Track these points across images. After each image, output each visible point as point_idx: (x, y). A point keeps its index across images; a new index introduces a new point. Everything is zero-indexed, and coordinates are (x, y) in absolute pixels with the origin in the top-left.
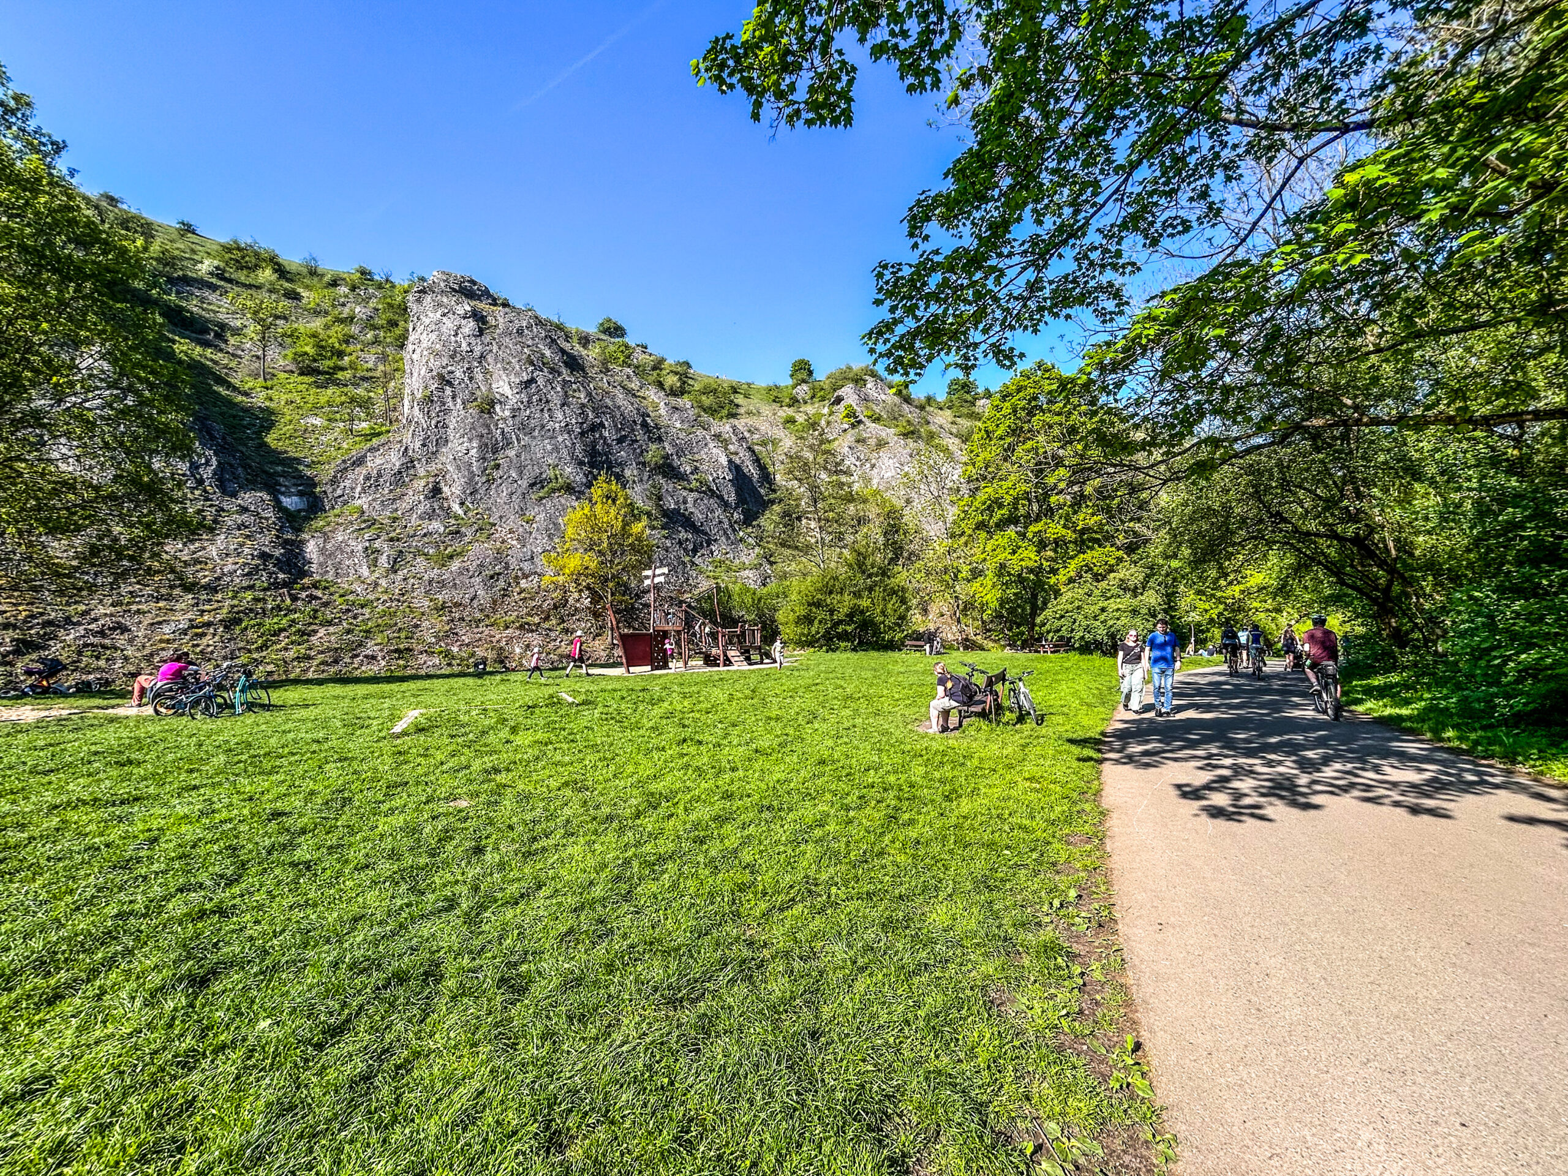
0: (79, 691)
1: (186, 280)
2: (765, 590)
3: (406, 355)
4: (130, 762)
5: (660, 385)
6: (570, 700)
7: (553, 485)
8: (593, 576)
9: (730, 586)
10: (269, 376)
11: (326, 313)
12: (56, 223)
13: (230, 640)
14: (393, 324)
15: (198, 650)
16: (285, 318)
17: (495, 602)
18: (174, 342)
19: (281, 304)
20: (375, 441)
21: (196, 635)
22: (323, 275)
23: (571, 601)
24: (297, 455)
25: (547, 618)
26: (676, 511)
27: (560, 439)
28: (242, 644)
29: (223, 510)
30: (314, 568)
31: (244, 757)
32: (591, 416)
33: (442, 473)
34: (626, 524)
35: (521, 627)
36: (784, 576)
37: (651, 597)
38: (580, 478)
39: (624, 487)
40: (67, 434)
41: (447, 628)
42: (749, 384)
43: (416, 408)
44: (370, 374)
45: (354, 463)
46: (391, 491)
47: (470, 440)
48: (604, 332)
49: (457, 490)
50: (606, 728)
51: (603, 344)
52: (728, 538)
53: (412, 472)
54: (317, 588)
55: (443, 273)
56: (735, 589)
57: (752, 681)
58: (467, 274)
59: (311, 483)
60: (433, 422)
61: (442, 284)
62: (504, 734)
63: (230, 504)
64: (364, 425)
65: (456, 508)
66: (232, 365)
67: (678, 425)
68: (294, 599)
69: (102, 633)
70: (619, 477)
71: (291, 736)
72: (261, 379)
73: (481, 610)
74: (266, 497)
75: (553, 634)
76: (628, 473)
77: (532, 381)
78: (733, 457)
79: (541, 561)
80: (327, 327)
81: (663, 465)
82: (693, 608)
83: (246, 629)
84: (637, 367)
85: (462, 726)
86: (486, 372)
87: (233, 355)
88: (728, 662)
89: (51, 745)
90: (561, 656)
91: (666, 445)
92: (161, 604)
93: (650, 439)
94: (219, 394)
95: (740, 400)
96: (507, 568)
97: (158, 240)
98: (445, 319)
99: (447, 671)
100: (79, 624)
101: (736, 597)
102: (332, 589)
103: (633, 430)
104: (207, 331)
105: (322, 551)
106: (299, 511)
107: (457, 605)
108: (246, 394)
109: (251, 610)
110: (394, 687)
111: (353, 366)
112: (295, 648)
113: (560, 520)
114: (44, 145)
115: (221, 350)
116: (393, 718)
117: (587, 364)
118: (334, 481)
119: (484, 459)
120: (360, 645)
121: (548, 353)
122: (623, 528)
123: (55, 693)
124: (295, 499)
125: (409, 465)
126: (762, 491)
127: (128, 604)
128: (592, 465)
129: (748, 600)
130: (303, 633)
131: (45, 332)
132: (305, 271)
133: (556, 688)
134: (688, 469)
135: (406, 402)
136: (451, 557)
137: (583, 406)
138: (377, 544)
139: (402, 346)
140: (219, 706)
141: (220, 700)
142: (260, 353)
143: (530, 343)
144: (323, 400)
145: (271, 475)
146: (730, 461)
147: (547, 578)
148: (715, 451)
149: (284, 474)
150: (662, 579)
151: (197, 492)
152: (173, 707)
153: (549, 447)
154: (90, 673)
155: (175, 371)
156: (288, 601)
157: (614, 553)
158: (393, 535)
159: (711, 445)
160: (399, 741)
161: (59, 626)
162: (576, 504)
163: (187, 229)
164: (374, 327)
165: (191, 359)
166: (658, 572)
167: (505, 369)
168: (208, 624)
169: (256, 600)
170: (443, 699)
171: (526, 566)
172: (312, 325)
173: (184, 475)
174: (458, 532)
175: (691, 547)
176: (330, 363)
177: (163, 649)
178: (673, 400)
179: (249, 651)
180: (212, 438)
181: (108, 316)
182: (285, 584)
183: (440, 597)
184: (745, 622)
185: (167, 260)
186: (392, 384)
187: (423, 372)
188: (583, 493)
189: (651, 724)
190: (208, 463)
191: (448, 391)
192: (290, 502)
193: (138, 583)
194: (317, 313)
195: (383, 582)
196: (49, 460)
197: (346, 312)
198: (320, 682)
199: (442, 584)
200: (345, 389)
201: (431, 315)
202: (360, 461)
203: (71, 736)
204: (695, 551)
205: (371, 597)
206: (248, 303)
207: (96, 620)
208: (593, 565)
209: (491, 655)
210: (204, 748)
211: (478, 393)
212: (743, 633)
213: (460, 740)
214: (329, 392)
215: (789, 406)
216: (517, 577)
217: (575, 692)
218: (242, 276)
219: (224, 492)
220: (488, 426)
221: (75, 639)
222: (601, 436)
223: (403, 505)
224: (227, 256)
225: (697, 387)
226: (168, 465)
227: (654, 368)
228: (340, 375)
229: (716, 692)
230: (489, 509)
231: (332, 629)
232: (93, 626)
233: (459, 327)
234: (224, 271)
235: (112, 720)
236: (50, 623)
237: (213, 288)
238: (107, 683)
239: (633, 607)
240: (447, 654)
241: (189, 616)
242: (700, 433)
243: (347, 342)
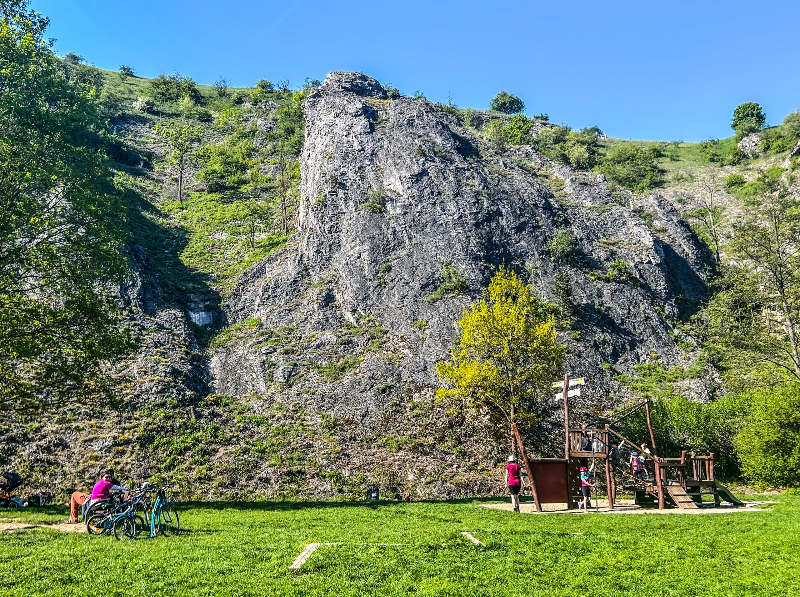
0: (30, 505)
1: (125, 119)
2: (714, 406)
3: (302, 161)
4: (71, 581)
5: (565, 159)
6: (476, 542)
7: (447, 284)
8: (492, 388)
9: (665, 400)
10: (183, 196)
11: (233, 130)
12: (39, 86)
13: (144, 458)
14: (290, 132)
15: (119, 467)
16: (199, 141)
17: (387, 419)
18: (113, 175)
19: (196, 128)
20: (273, 252)
21: (118, 452)
22: (230, 95)
23: (468, 419)
24: (205, 271)
25: (442, 439)
26: (590, 307)
27: (453, 233)
28: (153, 463)
29: (144, 329)
30: (216, 384)
31: (161, 584)
32: (486, 203)
33: (335, 280)
34: (529, 326)
35: (414, 449)
36: (742, 386)
37: (562, 414)
38: (476, 275)
39: (526, 282)
40: (37, 267)
41: (339, 448)
42: (676, 144)
43: (311, 214)
44: (269, 185)
45: (254, 274)
46: (287, 302)
47: (362, 243)
48: (499, 109)
49: (349, 296)
50: (521, 582)
51: (498, 123)
52: (658, 338)
53: (306, 280)
54: (218, 404)
55: (336, 74)
56: (672, 404)
57: (709, 532)
58: (358, 71)
59: (217, 297)
60: (327, 227)
61: (335, 85)
62: (406, 579)
63: (149, 323)
64: (264, 236)
65: (349, 316)
66: (156, 190)
67: (588, 203)
68: (199, 416)
69: (48, 450)
70: (519, 271)
71: (199, 564)
72: (178, 201)
73: (373, 429)
74: (179, 314)
75: (448, 458)
76: (529, 265)
77: (424, 173)
78: (661, 236)
79: (435, 371)
80: (233, 144)
81: (571, 253)
82: (617, 429)
83: (157, 447)
84: (537, 143)
85: (362, 566)
86: (377, 170)
87: (157, 181)
88: (670, 503)
89: (12, 558)
90: (458, 485)
91: (574, 228)
92: (93, 422)
93: (554, 223)
94: (144, 218)
95: (665, 164)
96: (399, 380)
97: (106, 86)
98: (338, 120)
99: (337, 498)
100: (32, 440)
101: (674, 415)
102: (232, 406)
103: (534, 215)
104: (137, 162)
105: (224, 366)
106: (206, 326)
107: (349, 422)
108: (166, 216)
109: (162, 428)
110: (288, 514)
111: (254, 178)
112: (198, 468)
113: (455, 324)
114: (35, 24)
115: (148, 178)
116: (292, 551)
117: (481, 147)
118: (236, 295)
119: (375, 261)
120: (255, 466)
121: (439, 141)
122: (526, 331)
123: (14, 506)
124: (203, 314)
125: (304, 273)
126: (702, 276)
127: (69, 421)
128: (488, 259)
129: (691, 419)
130: (204, 452)
131: (28, 180)
132: (216, 93)
133: (457, 526)
134: (603, 255)
135: (302, 209)
136: (343, 369)
137: (478, 193)
138: (273, 358)
139: (298, 153)
140: (138, 527)
141: (138, 521)
142: (178, 176)
143: (421, 132)
144: (229, 215)
145: (184, 292)
146: (657, 241)
147: (441, 391)
148: (635, 230)
149: (194, 291)
150: (578, 392)
151: (125, 313)
152: (102, 526)
153: (441, 243)
154: (37, 487)
155: (116, 201)
156: (193, 419)
157: (516, 361)
158: (288, 347)
159: (631, 223)
160: (298, 579)
161: (18, 442)
162: (472, 305)
163: (128, 73)
164: (273, 138)
165: (126, 189)
166: (572, 383)
167: (396, 164)
168: (128, 442)
169: (167, 417)
170: (338, 531)
171: (420, 378)
172: (222, 143)
173: (115, 297)
174: (350, 342)
175: (609, 350)
176: (234, 178)
177: (92, 466)
178: (581, 175)
179: (159, 471)
180: (139, 260)
181: (71, 160)
182: (193, 401)
183: (332, 413)
184: (688, 448)
185: (112, 103)
186: (289, 192)
187: (317, 177)
188: (479, 292)
189: (577, 581)
190: (134, 285)
191: (341, 194)
192: (198, 318)
193: (79, 401)
194: (225, 131)
195: (278, 399)
196: (22, 291)
197: (249, 126)
198: (220, 506)
199: (334, 399)
200: (247, 202)
201: (324, 118)
202: (259, 273)
203: (27, 550)
204: (615, 355)
205: (267, 414)
206: (171, 131)
207: (45, 436)
208: (493, 375)
209: (383, 481)
210: (128, 571)
211: (370, 192)
212: (689, 463)
213: (360, 583)
214: (234, 206)
215: (734, 164)
216: (410, 390)
217: (481, 533)
218: (166, 108)
219: (146, 312)
220: (379, 227)
221: (29, 454)
222: (498, 225)
223: (298, 316)
224: (156, 91)
225: (609, 155)
226: (105, 288)
227: (557, 141)
228: (243, 189)
229: (659, 544)
230: (381, 315)
231: (230, 449)
232: (42, 443)
233: (351, 126)
234: (153, 105)
235: (57, 536)
236: (12, 439)
237: (144, 121)
238: (50, 498)
239: (540, 427)
240: (338, 478)
241: (114, 433)
242: (616, 209)
243: (249, 155)
